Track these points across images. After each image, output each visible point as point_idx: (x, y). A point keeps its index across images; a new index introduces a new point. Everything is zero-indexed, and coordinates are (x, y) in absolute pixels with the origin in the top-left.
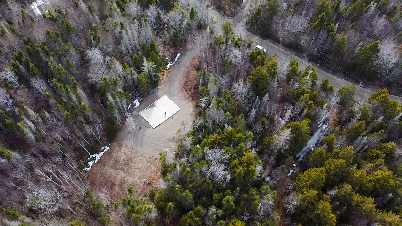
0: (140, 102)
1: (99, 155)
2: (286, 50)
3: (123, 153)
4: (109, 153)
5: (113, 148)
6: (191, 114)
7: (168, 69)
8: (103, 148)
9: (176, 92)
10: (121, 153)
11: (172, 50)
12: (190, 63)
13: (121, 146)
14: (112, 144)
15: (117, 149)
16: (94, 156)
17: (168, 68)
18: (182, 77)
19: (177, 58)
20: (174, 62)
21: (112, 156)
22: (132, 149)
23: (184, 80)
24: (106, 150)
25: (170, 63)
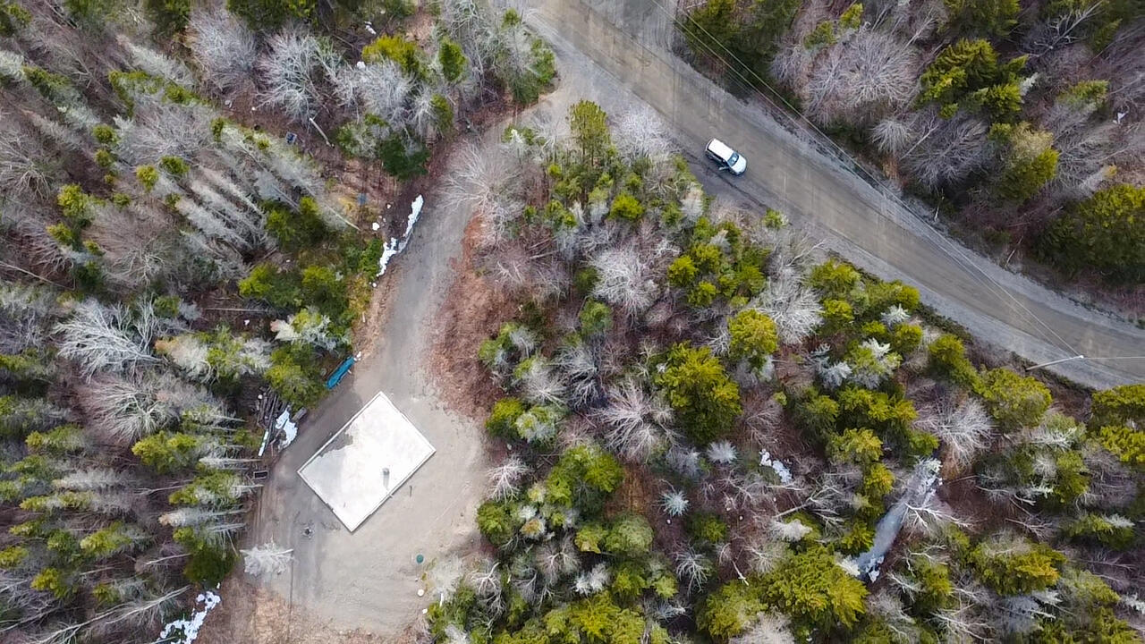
0: (300, 424)
1: (193, 622)
2: (821, 151)
3: (264, 621)
4: (219, 619)
5: (230, 600)
6: (472, 468)
7: (382, 272)
8: (200, 598)
9: (419, 375)
10: (259, 619)
11: (393, 185)
12: (463, 240)
13: (254, 592)
14: (227, 584)
15: (243, 602)
16: (178, 624)
17: (384, 267)
18: (434, 308)
19: (412, 218)
20: (404, 239)
21: (233, 631)
22: (291, 606)
23: (443, 323)
24: (210, 605)
25: (389, 246)
